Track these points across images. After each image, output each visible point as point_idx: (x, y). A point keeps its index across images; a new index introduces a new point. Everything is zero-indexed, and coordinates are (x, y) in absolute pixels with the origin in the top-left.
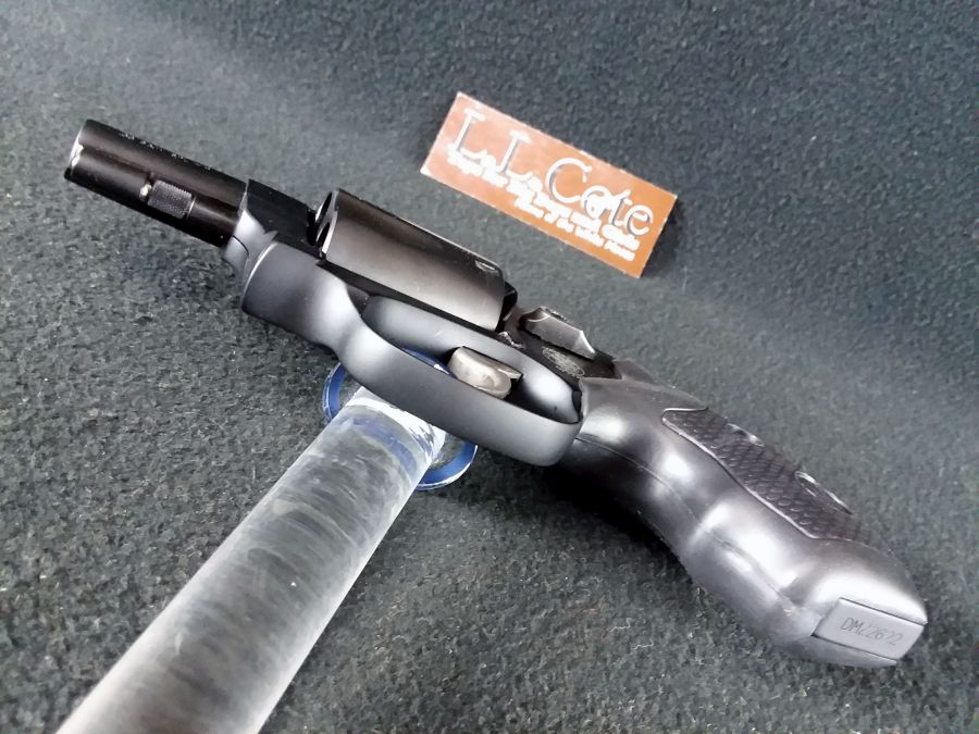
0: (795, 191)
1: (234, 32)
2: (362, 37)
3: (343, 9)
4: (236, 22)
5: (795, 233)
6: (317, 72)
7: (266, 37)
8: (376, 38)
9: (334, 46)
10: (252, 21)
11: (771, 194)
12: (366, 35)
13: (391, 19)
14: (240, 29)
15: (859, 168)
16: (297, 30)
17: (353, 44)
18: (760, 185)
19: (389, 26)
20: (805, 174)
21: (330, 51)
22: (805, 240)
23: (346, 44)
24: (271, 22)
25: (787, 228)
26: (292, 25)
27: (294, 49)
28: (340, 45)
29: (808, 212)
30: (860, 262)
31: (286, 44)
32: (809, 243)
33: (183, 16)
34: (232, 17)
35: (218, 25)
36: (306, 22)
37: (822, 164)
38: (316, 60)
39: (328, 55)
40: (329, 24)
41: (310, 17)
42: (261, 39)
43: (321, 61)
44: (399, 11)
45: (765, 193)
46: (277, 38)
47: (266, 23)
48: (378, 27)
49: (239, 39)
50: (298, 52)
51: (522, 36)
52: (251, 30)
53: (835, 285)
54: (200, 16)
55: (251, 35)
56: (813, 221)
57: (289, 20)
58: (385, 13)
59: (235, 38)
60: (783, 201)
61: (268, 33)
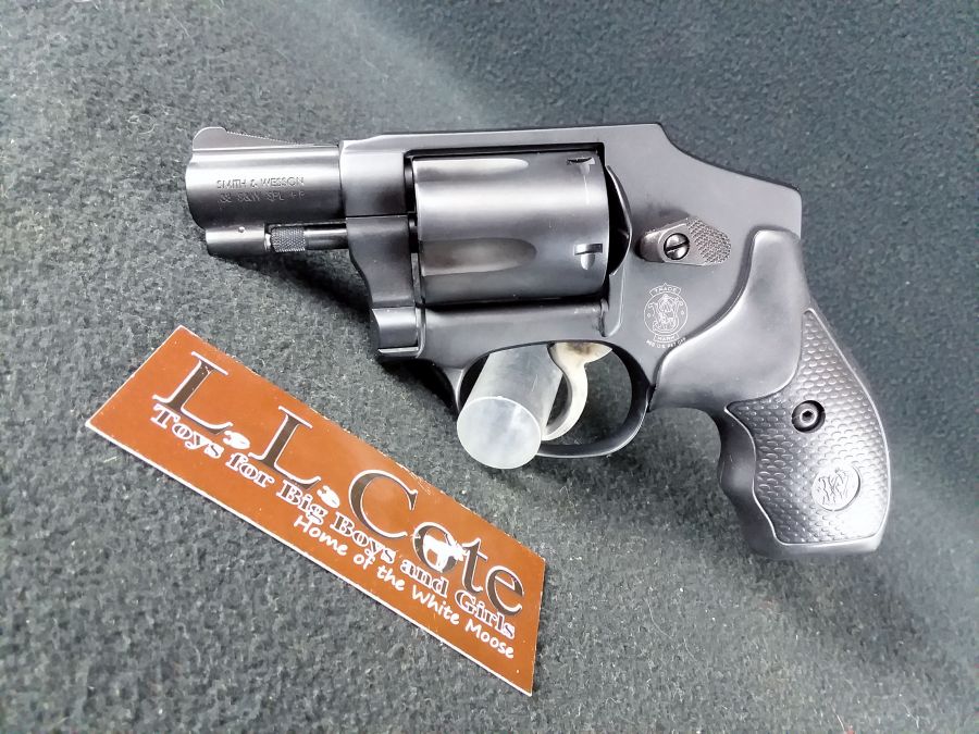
0: (879, 317)
1: (471, 65)
2: (575, 101)
3: (569, 76)
4: (474, 57)
5: (867, 345)
6: (529, 116)
7: (496, 76)
8: (586, 106)
9: (550, 101)
10: (487, 61)
11: (860, 314)
12: (580, 101)
13: (605, 95)
14: (476, 64)
15: (933, 314)
16: (524, 79)
17: (566, 103)
18: (854, 305)
19: (601, 100)
20: (891, 306)
21: (545, 103)
22: (873, 353)
23: (560, 103)
24: (504, 65)
25: (863, 341)
26: (521, 73)
27: (516, 93)
28: (555, 101)
29: (884, 334)
30: (909, 381)
31: (511, 87)
32: (875, 356)
33: (430, 38)
34: (473, 51)
35: (458, 55)
36: (534, 75)
37: (907, 303)
38: (531, 107)
39: (542, 106)
40: (552, 83)
41: (538, 72)
42: (491, 77)
43: (535, 108)
44: (614, 91)
45: (856, 312)
46: (505, 80)
47: (499, 66)
48: (592, 98)
49: (472, 71)
50: (518, 96)
51: (706, 140)
52: (485, 67)
53: (883, 391)
54: (446, 43)
55: (483, 71)
56: (885, 342)
57: (519, 69)
58: (602, 89)
59: (469, 70)
60: (867, 321)
61: (499, 73)
